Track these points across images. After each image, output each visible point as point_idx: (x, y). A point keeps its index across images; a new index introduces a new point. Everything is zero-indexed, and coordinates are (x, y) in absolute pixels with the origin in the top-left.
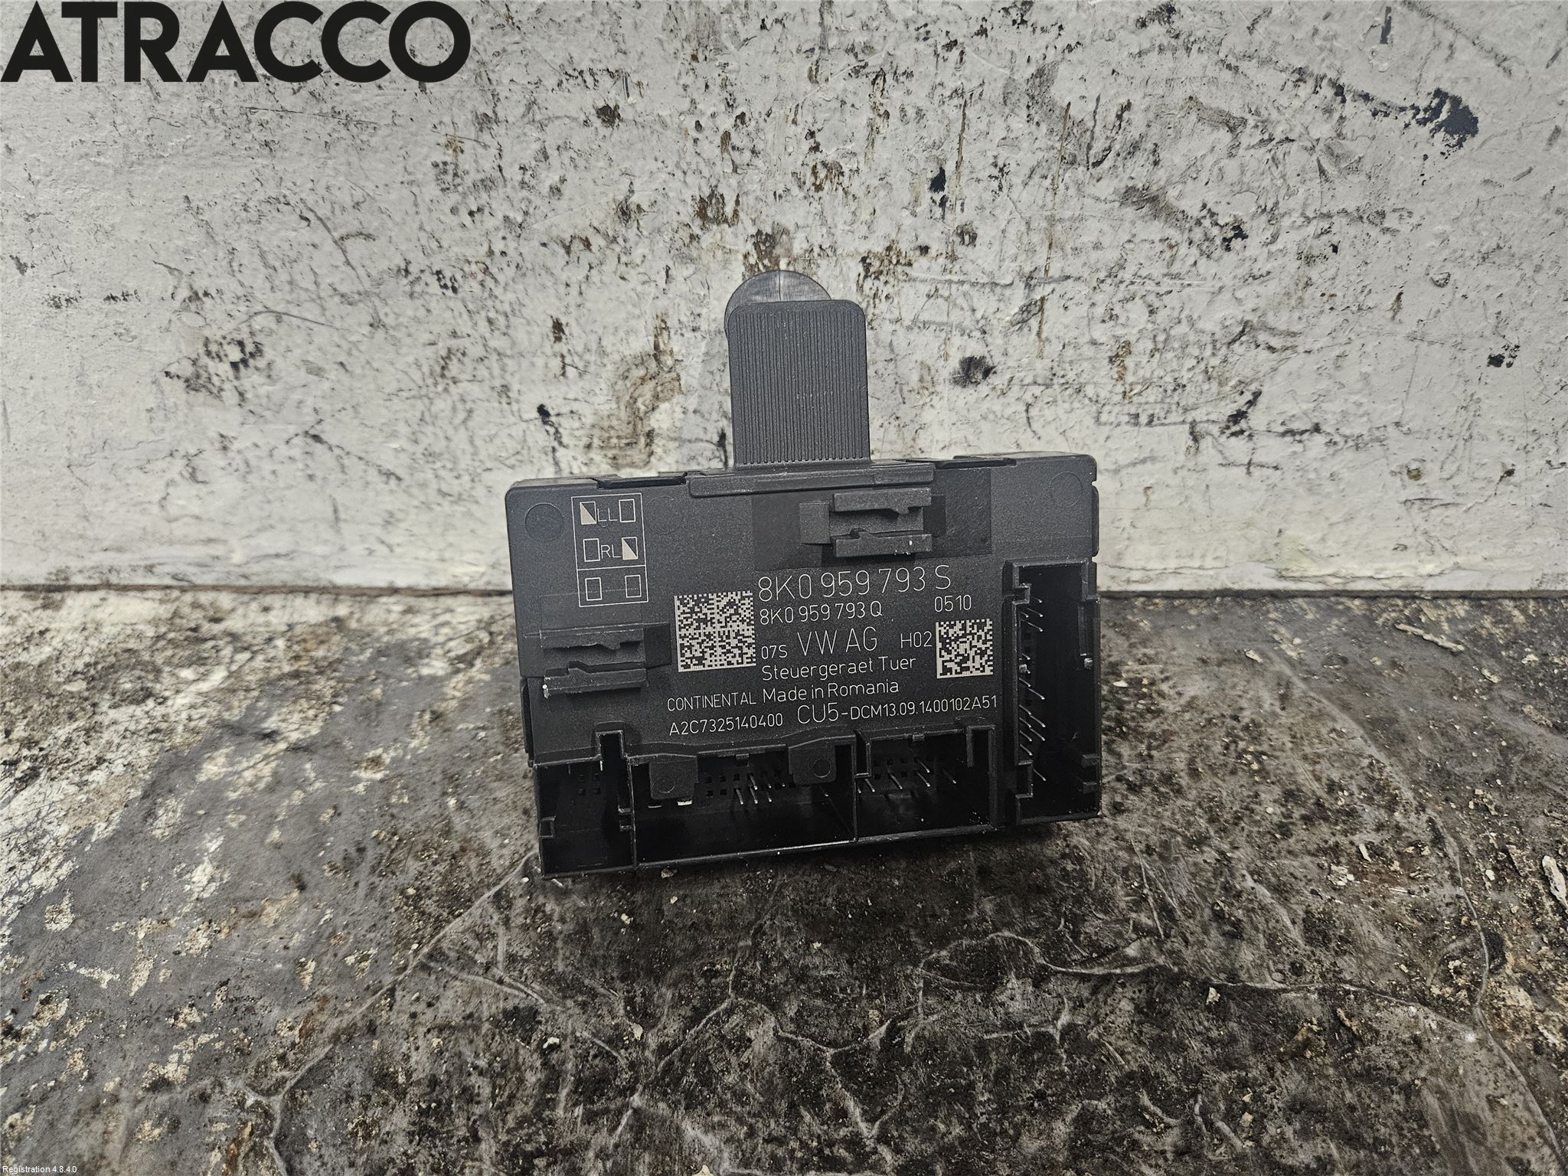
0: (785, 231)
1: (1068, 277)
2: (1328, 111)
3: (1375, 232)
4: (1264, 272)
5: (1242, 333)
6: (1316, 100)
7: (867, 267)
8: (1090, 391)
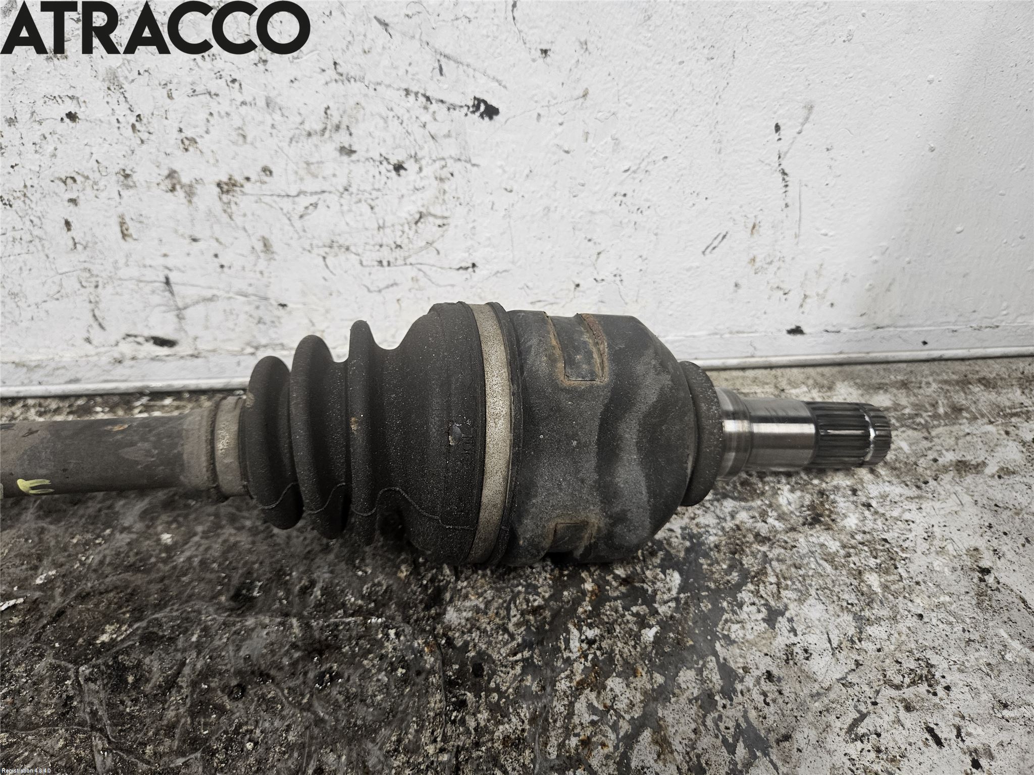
0: (175, 172)
1: (324, 192)
2: (426, 108)
3: (469, 166)
4: (421, 186)
5: (421, 217)
6: (418, 103)
7: (221, 188)
8: (352, 248)
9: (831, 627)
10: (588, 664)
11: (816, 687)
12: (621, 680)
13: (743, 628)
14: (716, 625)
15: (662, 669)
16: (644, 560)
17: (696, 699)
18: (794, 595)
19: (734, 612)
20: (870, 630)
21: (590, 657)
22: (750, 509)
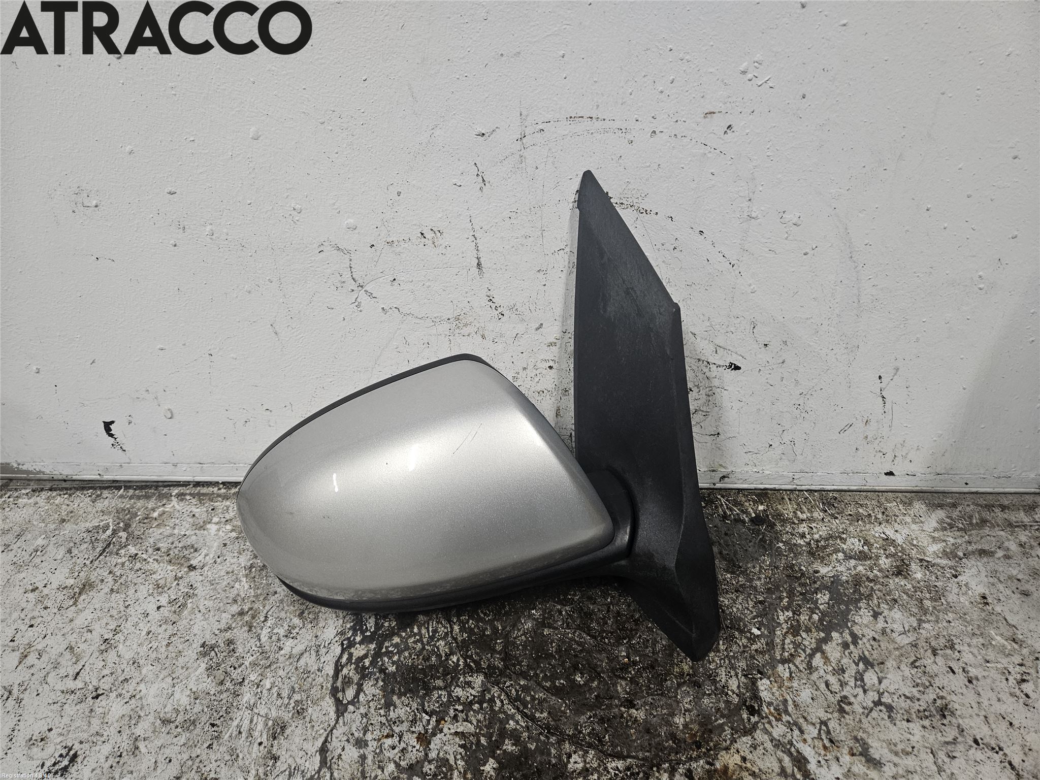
9: (905, 622)
10: (789, 626)
11: (897, 646)
12: (804, 633)
13: (861, 618)
14: (848, 616)
15: (823, 631)
16: (810, 585)
17: (841, 643)
18: (886, 607)
19: (857, 611)
20: (924, 625)
21: (789, 623)
22: (864, 565)
